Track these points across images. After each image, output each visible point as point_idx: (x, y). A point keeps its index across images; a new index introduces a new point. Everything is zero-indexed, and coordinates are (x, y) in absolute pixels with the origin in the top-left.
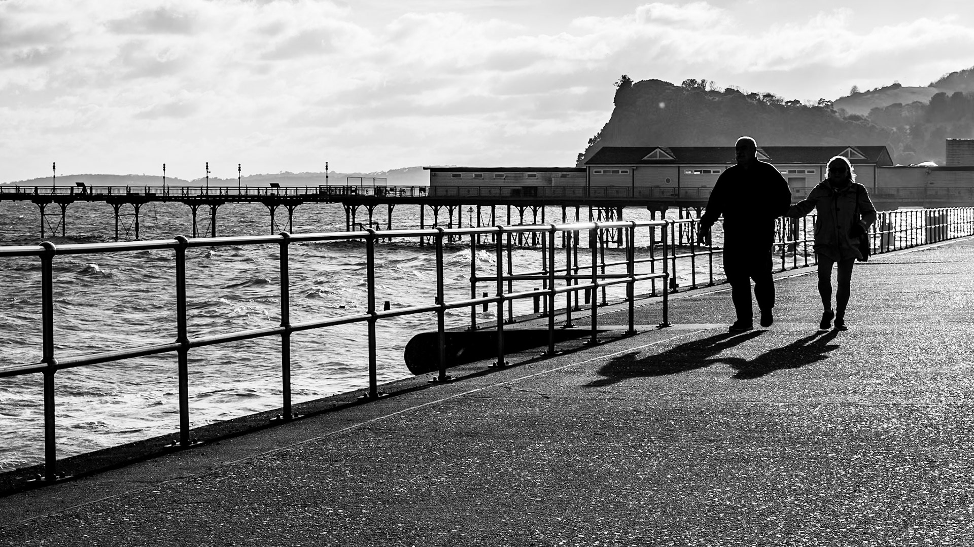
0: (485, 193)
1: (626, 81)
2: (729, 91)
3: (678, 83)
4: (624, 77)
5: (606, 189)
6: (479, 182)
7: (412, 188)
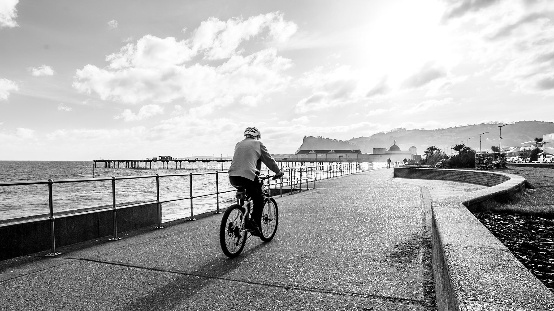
1: (305, 137)
3: (316, 137)
5: (301, 159)
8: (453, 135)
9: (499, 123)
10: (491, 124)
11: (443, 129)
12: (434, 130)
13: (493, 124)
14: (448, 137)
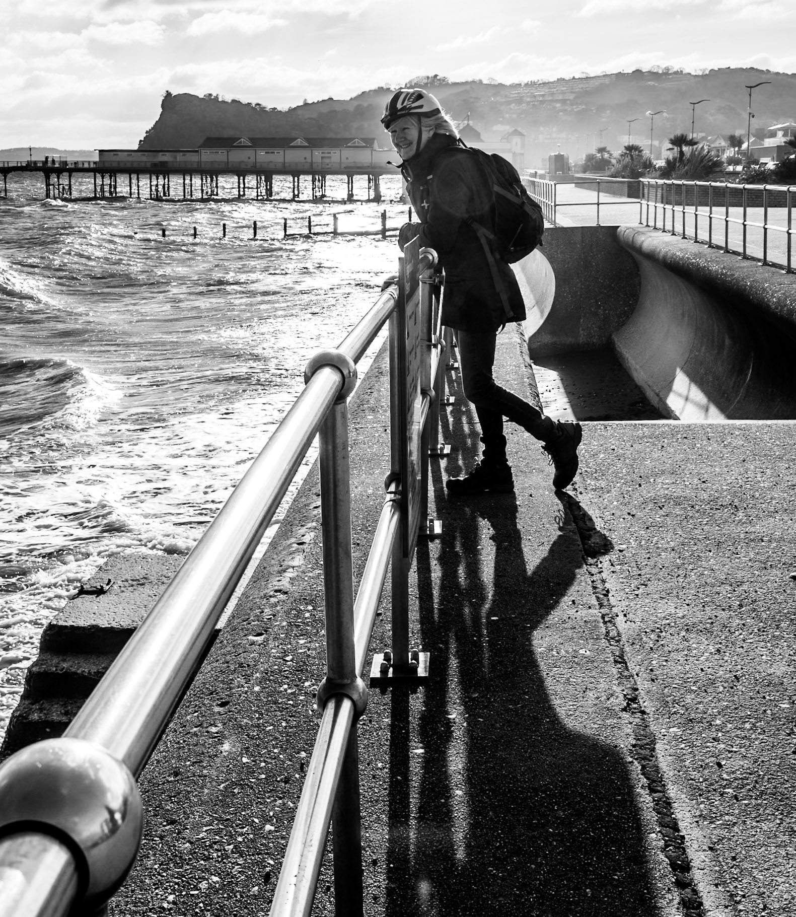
0: (135, 165)
1: (168, 94)
2: (234, 101)
3: (201, 96)
4: (167, 91)
5: (212, 162)
6: (130, 159)
7: (89, 162)
8: (569, 100)
9: (675, 70)
10: (657, 73)
11: (544, 84)
12: (520, 84)
13: (660, 72)
14: (558, 105)
